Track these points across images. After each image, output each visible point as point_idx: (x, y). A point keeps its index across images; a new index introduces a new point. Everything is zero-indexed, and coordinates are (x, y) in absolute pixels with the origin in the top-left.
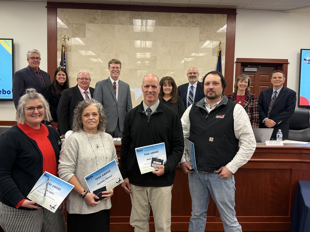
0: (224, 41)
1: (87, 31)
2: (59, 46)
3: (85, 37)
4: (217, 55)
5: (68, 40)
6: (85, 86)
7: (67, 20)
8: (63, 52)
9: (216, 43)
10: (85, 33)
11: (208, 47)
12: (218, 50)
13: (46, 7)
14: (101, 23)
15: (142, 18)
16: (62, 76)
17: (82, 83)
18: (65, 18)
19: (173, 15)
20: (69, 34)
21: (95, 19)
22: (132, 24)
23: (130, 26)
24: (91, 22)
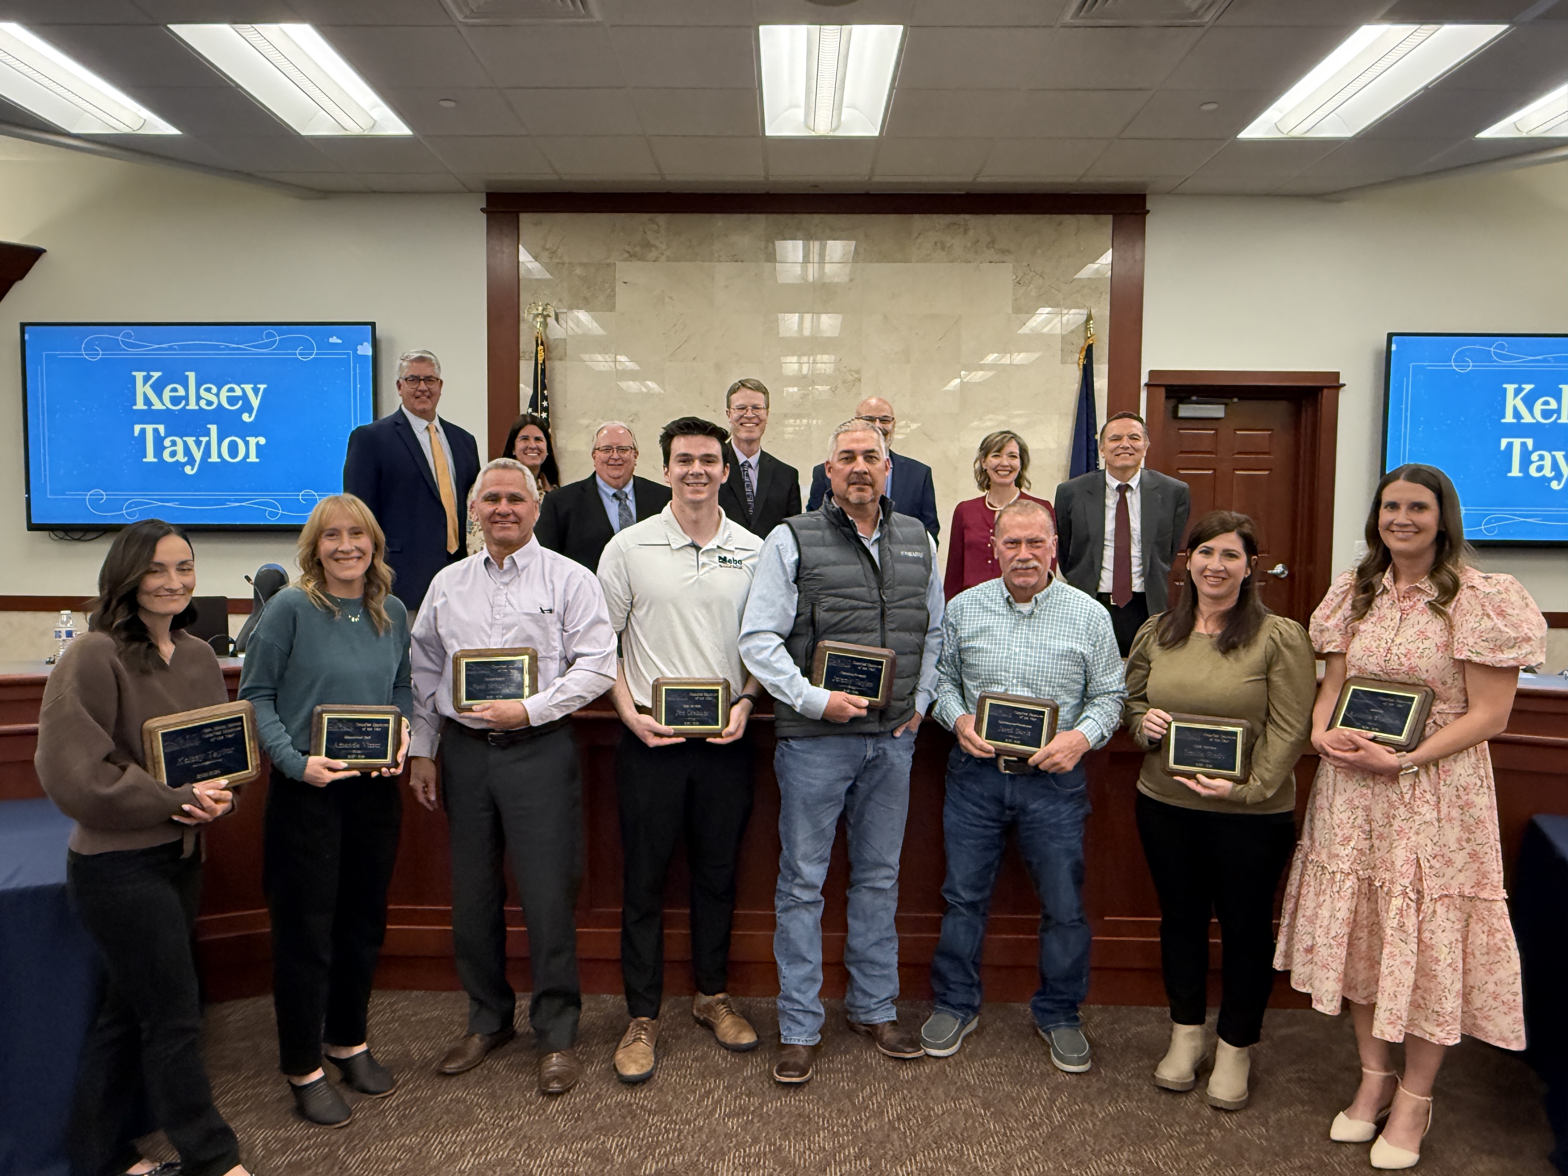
0: (1102, 311)
1: (619, 288)
2: (526, 343)
3: (612, 308)
4: (1078, 358)
5: (557, 319)
6: (616, 473)
7: (553, 253)
8: (540, 361)
9: (1074, 317)
10: (612, 295)
11: (1046, 330)
12: (1082, 343)
13: (482, 210)
14: (669, 259)
15: (808, 237)
16: (533, 444)
17: (607, 463)
18: (548, 246)
19: (918, 221)
20: (560, 300)
21: (647, 245)
22: (771, 257)
23: (768, 265)
24: (632, 256)
